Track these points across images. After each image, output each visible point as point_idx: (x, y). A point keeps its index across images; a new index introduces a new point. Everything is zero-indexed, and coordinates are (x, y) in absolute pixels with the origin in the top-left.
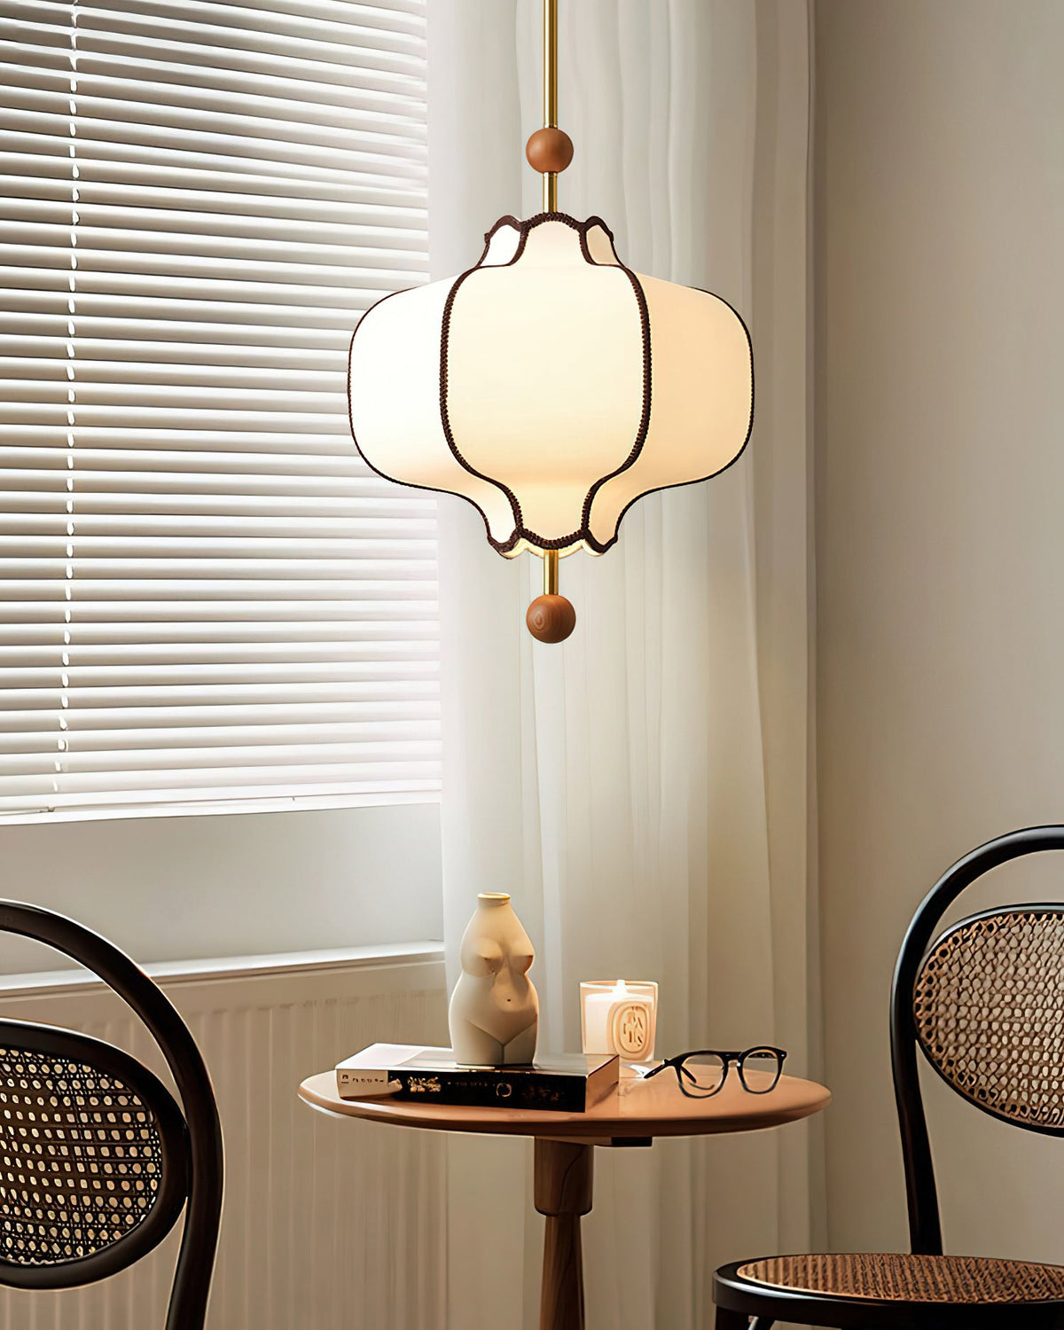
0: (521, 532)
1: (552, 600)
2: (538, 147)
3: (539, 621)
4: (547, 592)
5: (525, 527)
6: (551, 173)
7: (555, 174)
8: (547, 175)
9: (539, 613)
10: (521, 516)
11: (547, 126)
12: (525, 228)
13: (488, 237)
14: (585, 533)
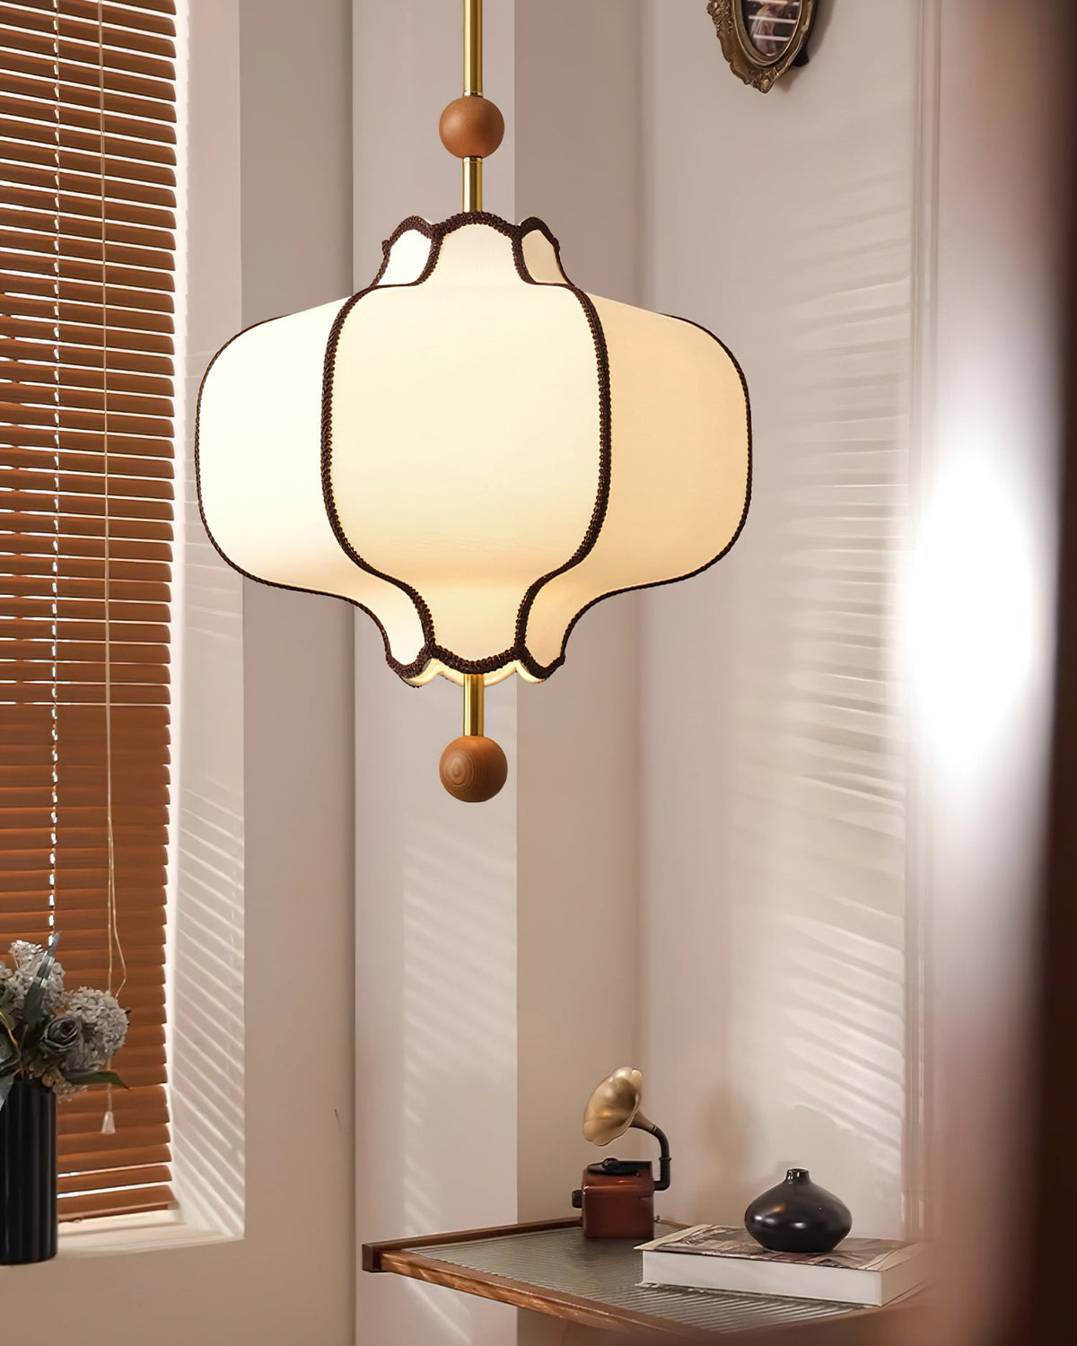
0: (432, 650)
1: (474, 743)
2: (456, 122)
3: (456, 773)
4: (468, 732)
5: (437, 643)
6: (473, 158)
7: (479, 159)
8: (467, 160)
9: (457, 761)
10: (432, 627)
11: (468, 93)
12: (438, 234)
13: (387, 246)
14: (519, 651)
